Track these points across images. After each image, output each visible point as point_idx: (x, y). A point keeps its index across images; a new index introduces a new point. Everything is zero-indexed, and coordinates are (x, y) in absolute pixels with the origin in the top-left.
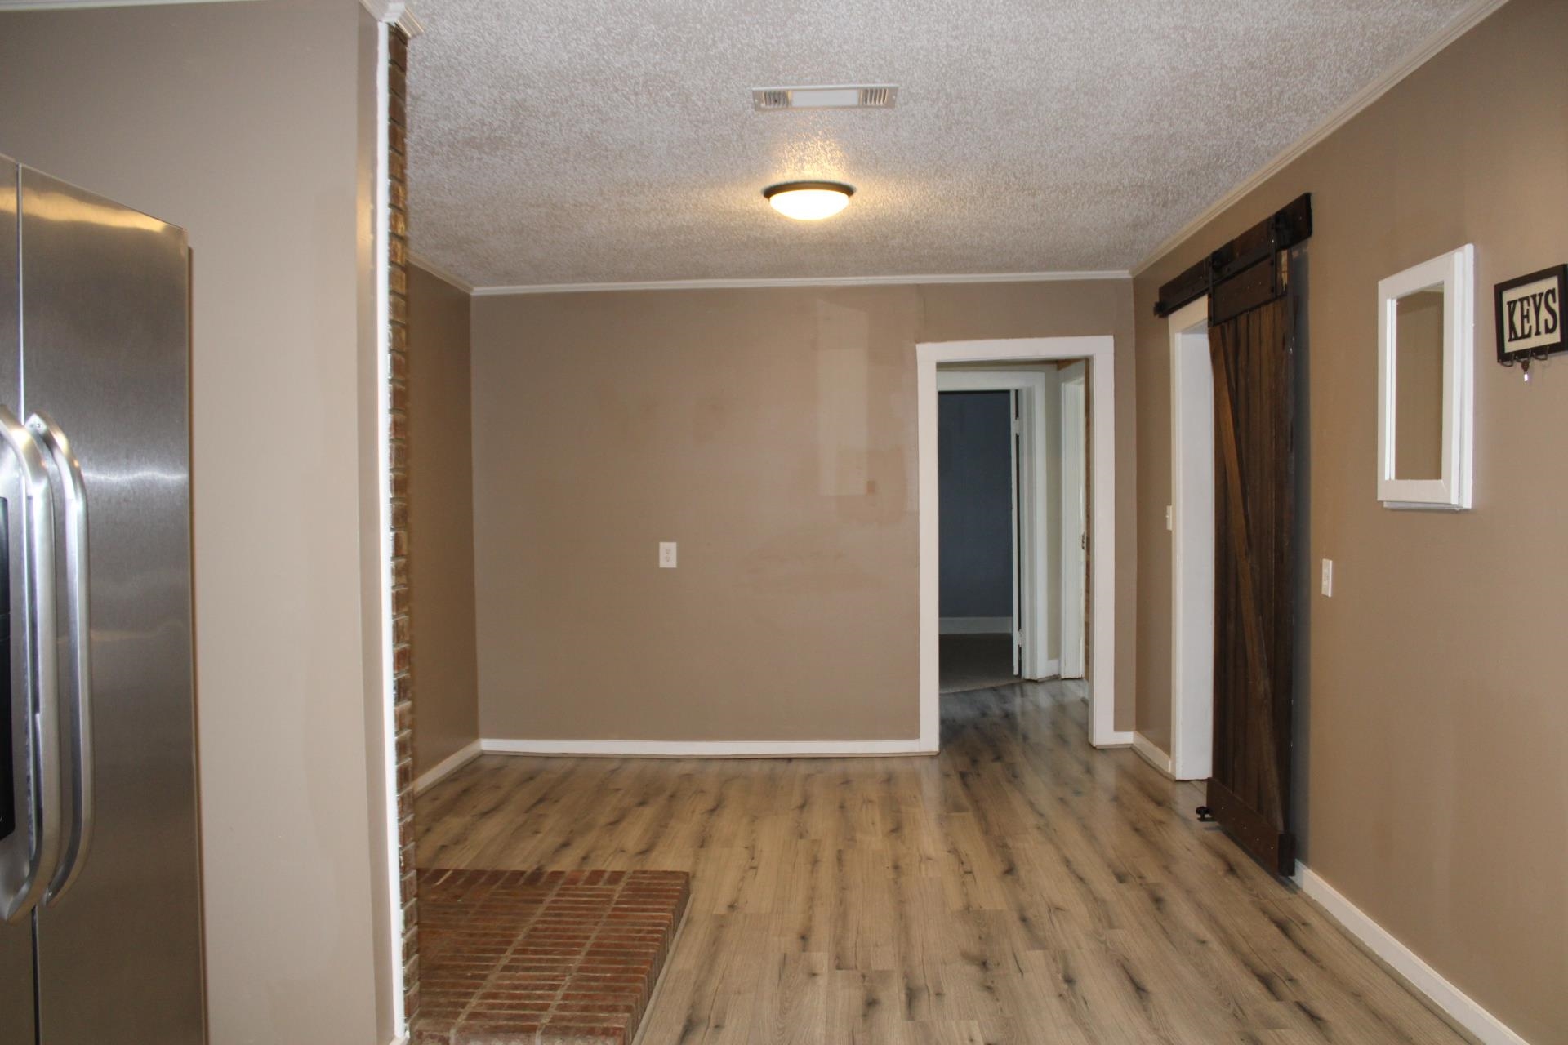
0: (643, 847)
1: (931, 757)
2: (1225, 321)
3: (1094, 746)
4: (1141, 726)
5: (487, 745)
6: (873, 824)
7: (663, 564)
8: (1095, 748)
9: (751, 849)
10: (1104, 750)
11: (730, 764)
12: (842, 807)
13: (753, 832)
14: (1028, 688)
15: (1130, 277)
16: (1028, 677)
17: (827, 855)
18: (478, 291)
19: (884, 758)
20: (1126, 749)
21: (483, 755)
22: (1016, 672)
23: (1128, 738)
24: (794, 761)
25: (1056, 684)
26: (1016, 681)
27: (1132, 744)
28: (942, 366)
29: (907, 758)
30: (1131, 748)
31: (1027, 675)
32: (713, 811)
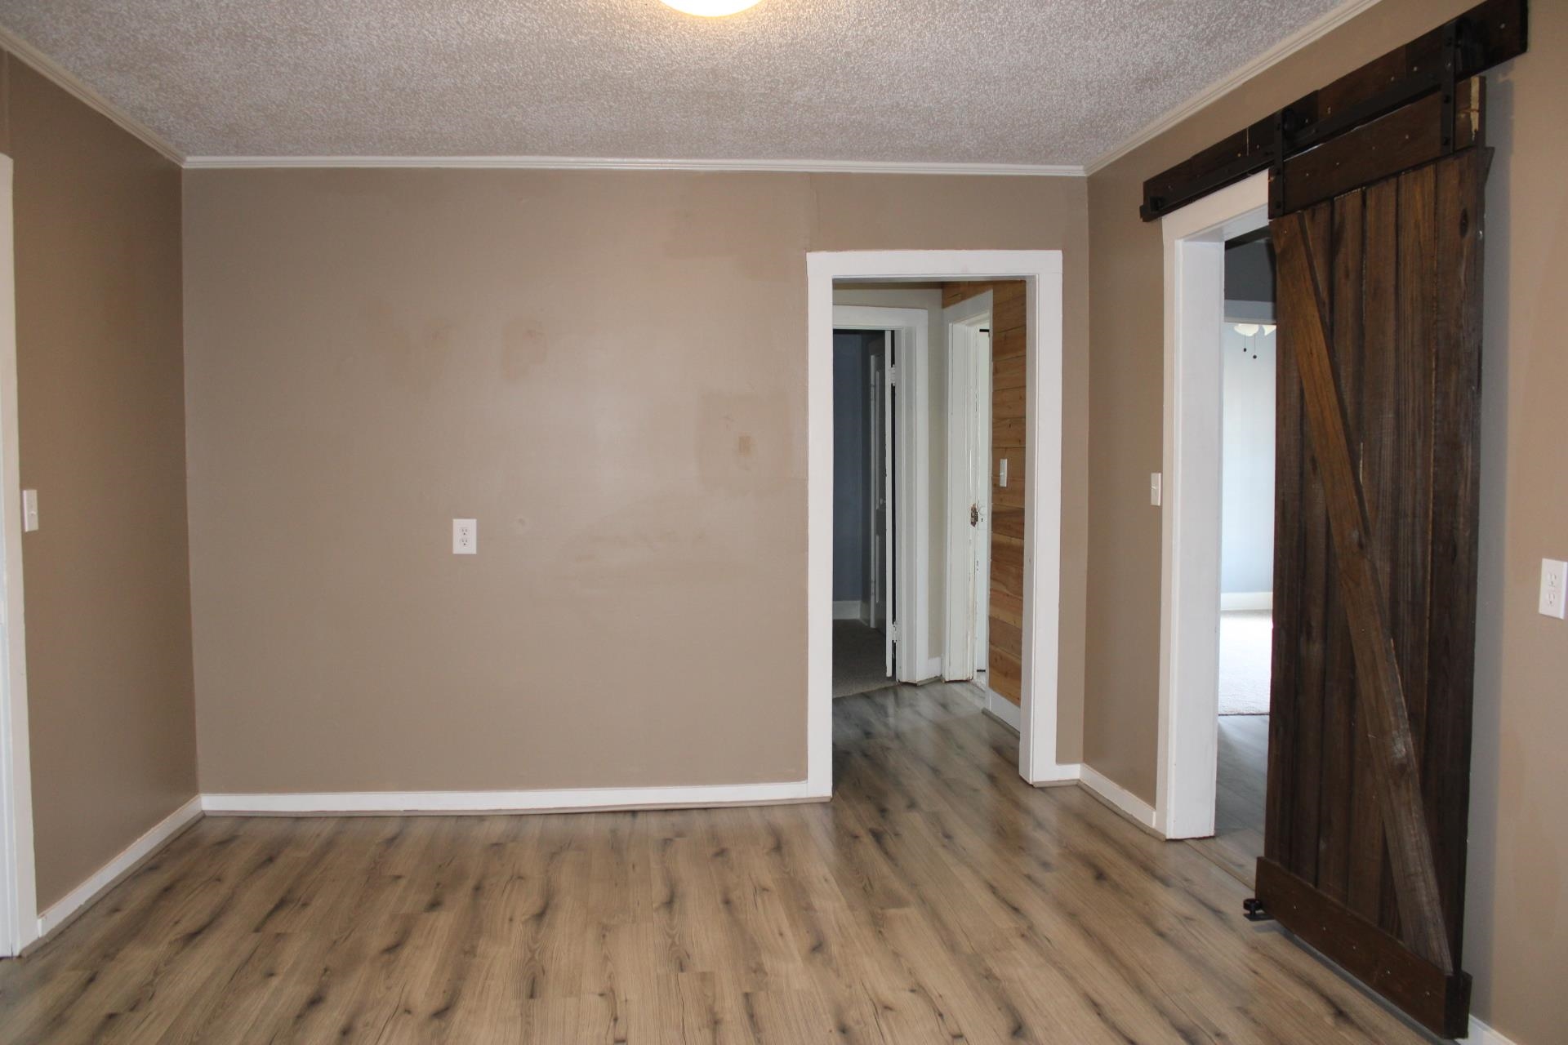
0: (437, 1003)
1: (823, 804)
2: (1304, 208)
3: (1031, 783)
4: (1092, 754)
5: (209, 802)
6: (781, 934)
7: (458, 549)
8: (1032, 786)
9: (609, 994)
10: (1044, 789)
11: (554, 822)
12: (727, 902)
13: (606, 958)
14: (906, 693)
15: (1082, 174)
16: (904, 680)
17: (731, 1008)
18: (192, 162)
19: (762, 807)
20: (1073, 786)
21: (203, 817)
22: (889, 673)
23: (1074, 772)
24: (640, 816)
25: (939, 687)
26: (891, 684)
27: (1079, 780)
28: (839, 285)
29: (792, 806)
30: (1077, 785)
31: (903, 675)
32: (540, 916)
